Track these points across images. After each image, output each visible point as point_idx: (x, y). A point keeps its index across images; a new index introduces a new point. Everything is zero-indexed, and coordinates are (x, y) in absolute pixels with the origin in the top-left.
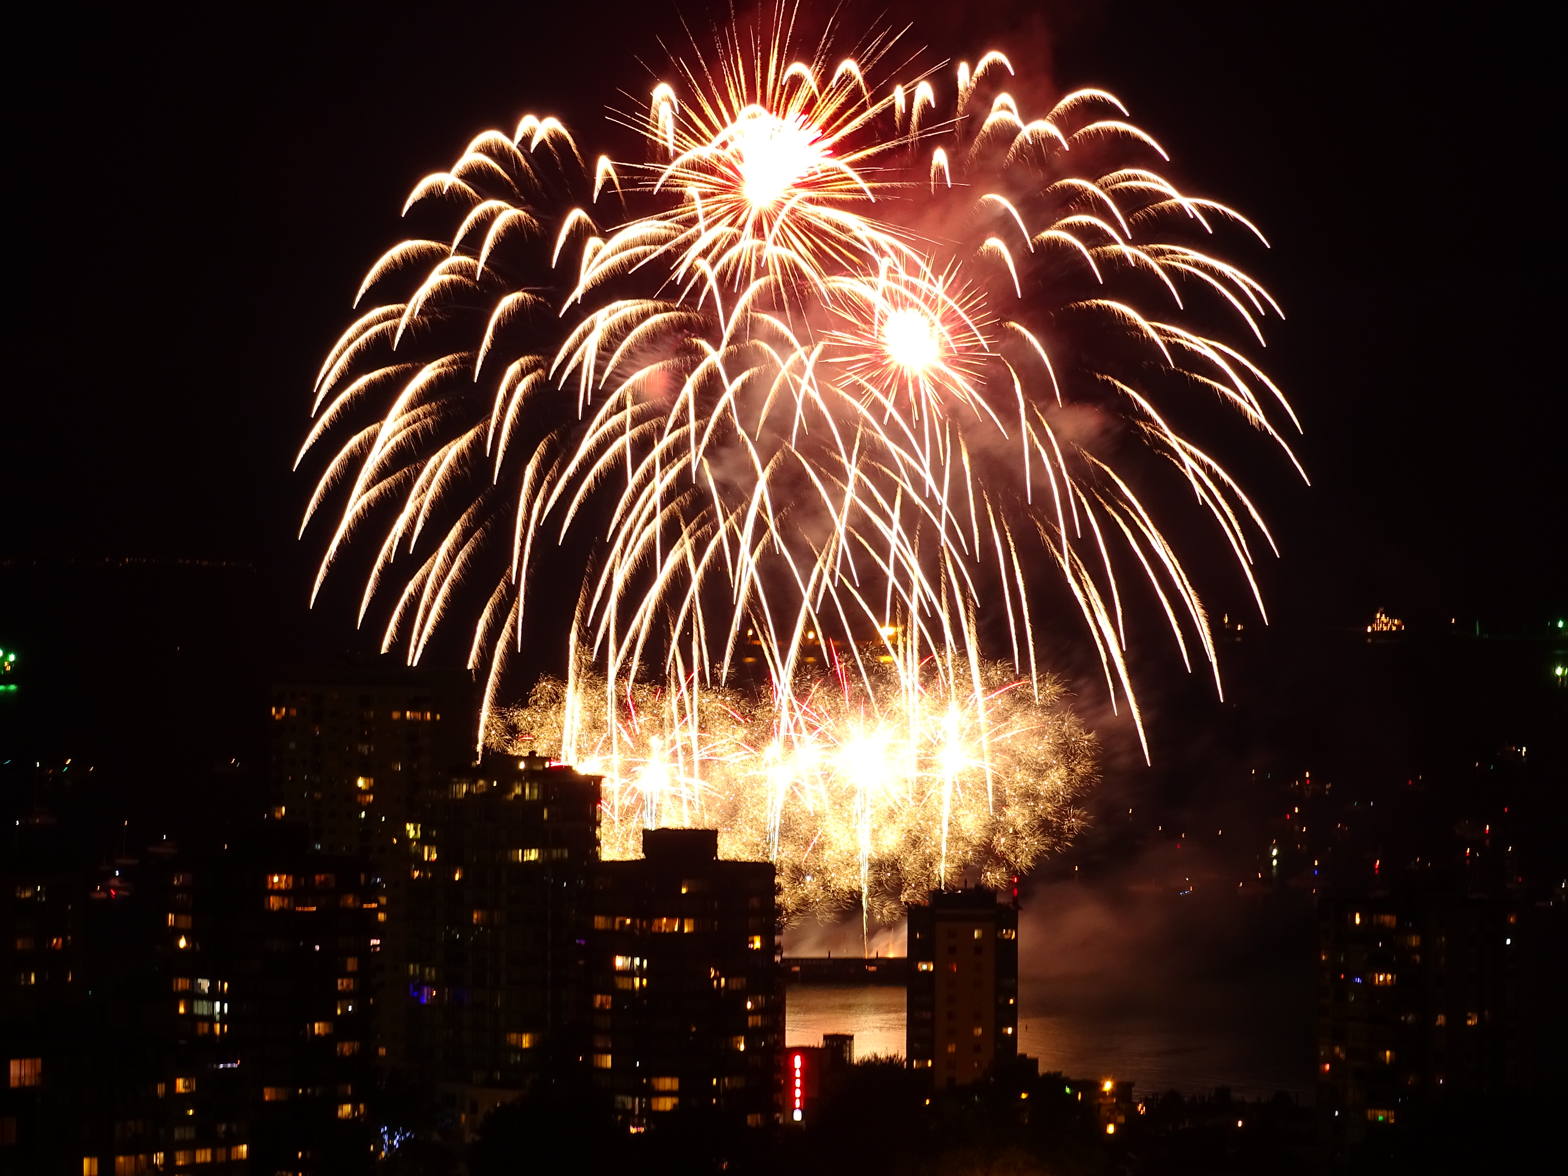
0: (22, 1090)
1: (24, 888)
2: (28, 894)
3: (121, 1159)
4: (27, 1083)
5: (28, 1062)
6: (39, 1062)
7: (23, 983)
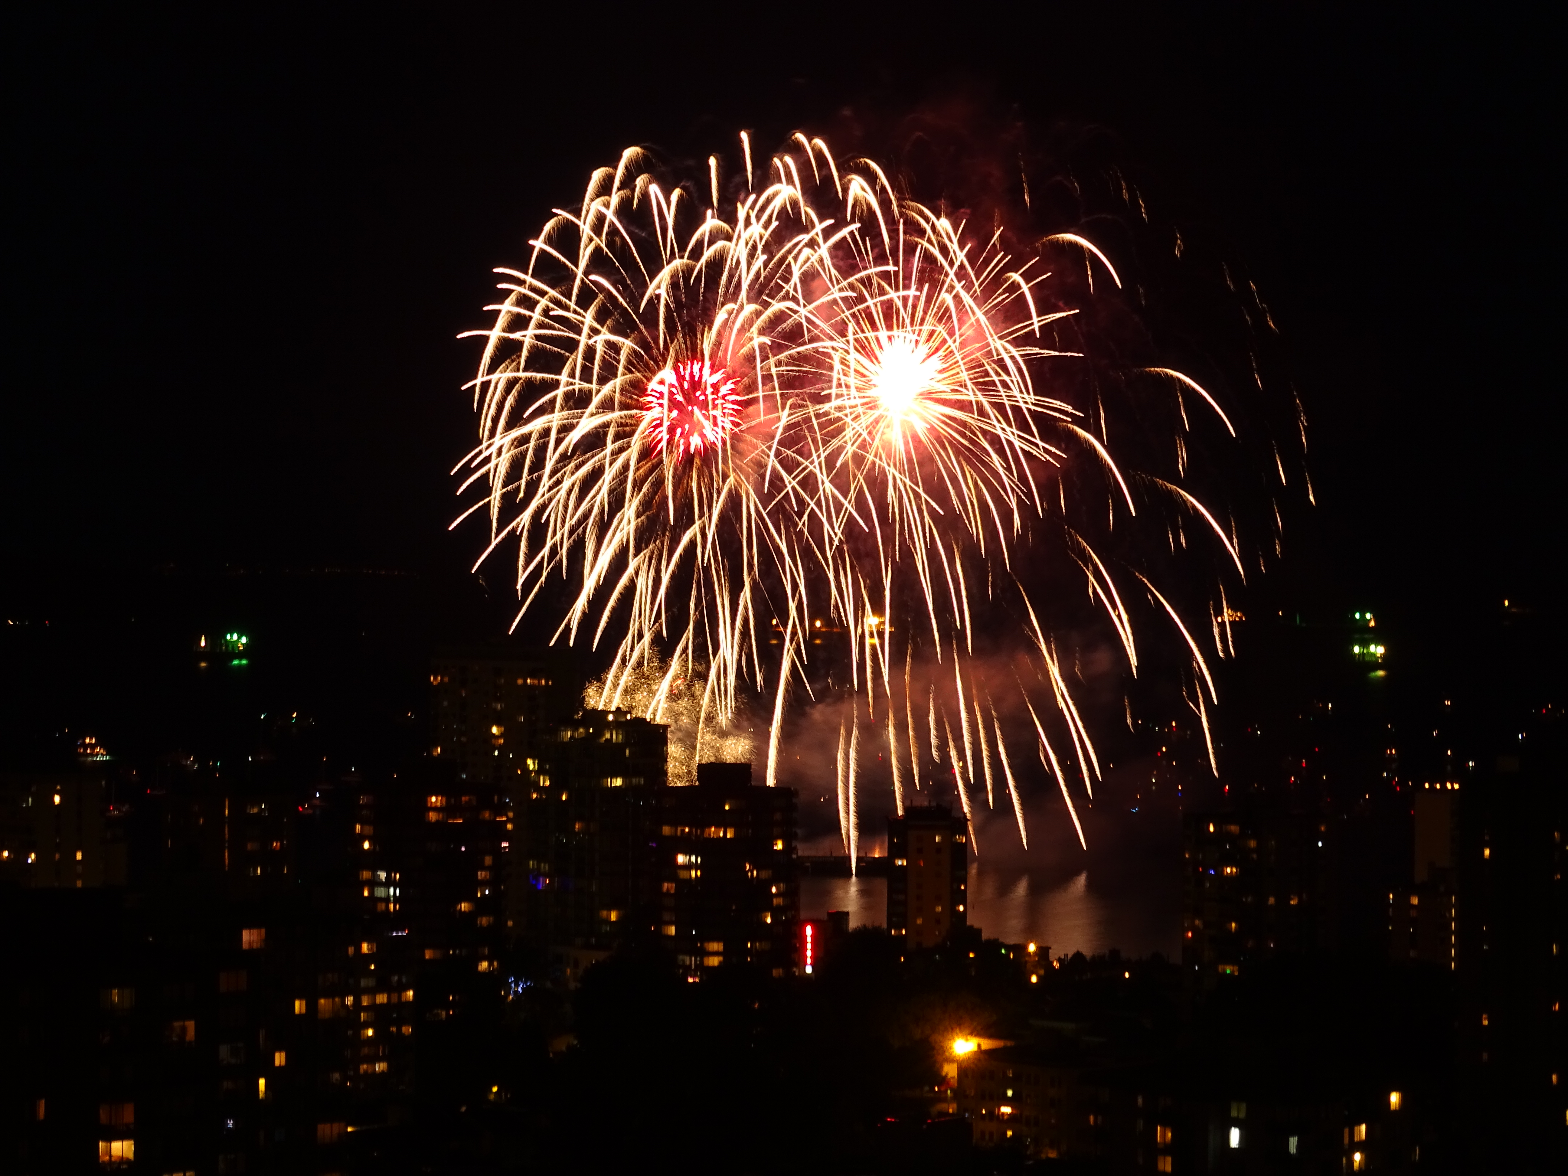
0: (251, 952)
1: (253, 806)
2: (255, 810)
3: (322, 1001)
4: (255, 946)
5: (255, 931)
6: (263, 931)
7: (252, 875)
